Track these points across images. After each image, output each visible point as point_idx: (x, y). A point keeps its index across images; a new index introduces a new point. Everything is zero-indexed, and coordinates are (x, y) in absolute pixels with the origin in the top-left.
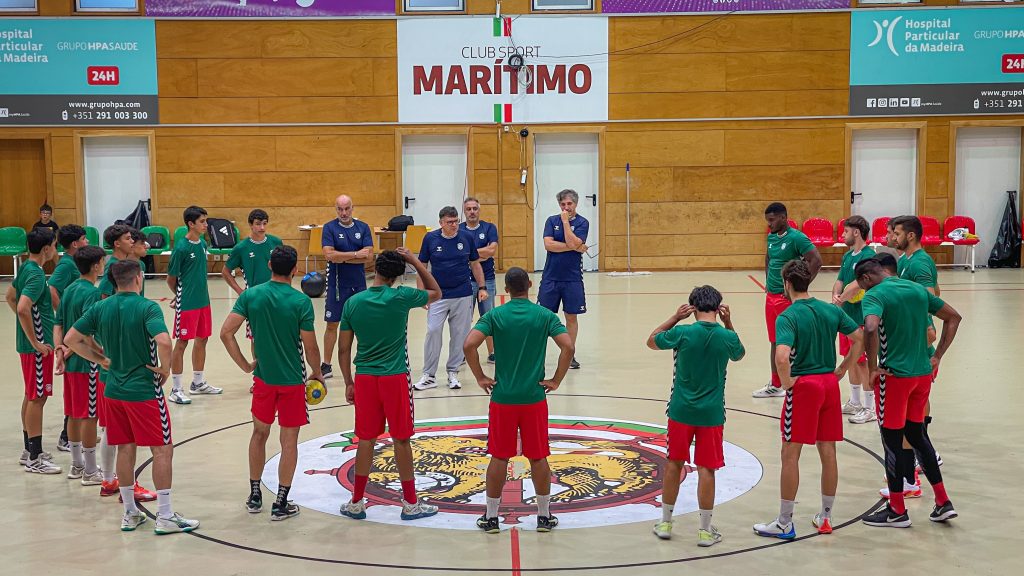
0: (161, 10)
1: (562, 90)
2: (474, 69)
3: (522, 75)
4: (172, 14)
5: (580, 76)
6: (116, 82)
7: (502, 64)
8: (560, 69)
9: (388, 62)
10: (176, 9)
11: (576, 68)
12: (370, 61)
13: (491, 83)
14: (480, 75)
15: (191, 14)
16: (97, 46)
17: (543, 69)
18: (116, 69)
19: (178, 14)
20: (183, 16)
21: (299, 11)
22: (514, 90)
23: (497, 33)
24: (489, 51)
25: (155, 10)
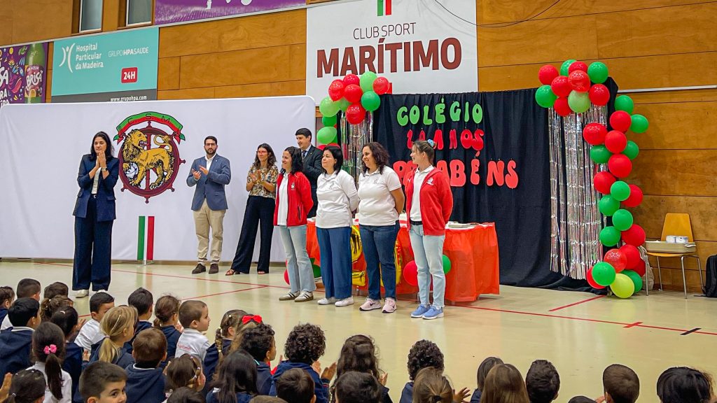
0: (163, 19)
1: (436, 67)
2: (363, 50)
3: (400, 53)
4: (168, 22)
5: (451, 50)
6: (134, 80)
7: (384, 43)
8: (433, 44)
9: (299, 48)
10: (171, 18)
11: (448, 42)
12: (287, 48)
13: (376, 63)
14: (367, 55)
15: (179, 20)
16: (127, 52)
17: (418, 45)
18: (135, 70)
19: (172, 21)
20: (175, 22)
21: (242, 9)
22: (394, 69)
23: (380, 14)
24: (375, 30)
25: (160, 20)
